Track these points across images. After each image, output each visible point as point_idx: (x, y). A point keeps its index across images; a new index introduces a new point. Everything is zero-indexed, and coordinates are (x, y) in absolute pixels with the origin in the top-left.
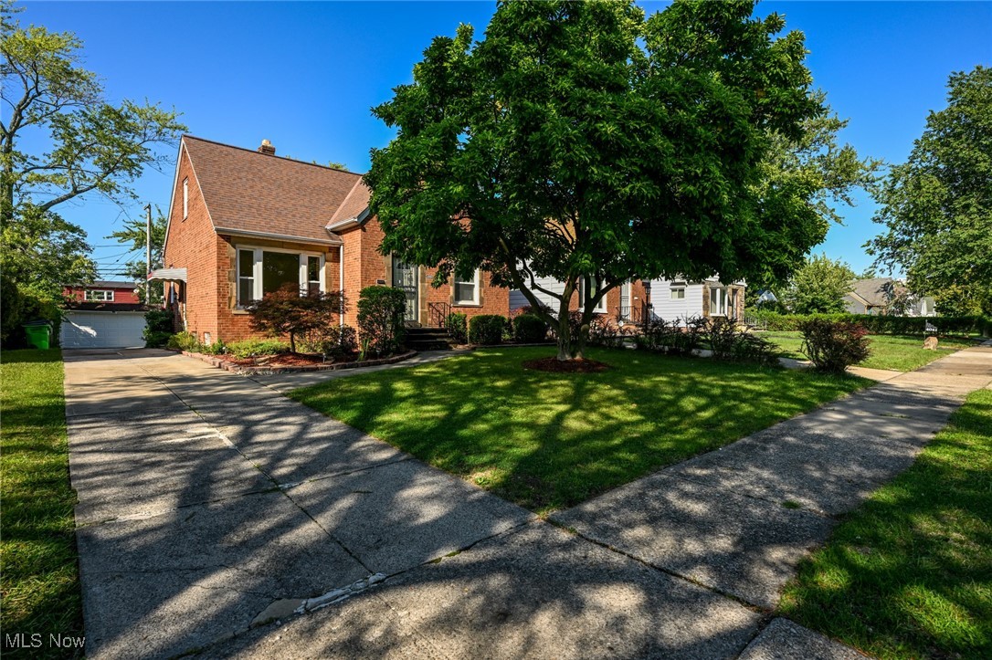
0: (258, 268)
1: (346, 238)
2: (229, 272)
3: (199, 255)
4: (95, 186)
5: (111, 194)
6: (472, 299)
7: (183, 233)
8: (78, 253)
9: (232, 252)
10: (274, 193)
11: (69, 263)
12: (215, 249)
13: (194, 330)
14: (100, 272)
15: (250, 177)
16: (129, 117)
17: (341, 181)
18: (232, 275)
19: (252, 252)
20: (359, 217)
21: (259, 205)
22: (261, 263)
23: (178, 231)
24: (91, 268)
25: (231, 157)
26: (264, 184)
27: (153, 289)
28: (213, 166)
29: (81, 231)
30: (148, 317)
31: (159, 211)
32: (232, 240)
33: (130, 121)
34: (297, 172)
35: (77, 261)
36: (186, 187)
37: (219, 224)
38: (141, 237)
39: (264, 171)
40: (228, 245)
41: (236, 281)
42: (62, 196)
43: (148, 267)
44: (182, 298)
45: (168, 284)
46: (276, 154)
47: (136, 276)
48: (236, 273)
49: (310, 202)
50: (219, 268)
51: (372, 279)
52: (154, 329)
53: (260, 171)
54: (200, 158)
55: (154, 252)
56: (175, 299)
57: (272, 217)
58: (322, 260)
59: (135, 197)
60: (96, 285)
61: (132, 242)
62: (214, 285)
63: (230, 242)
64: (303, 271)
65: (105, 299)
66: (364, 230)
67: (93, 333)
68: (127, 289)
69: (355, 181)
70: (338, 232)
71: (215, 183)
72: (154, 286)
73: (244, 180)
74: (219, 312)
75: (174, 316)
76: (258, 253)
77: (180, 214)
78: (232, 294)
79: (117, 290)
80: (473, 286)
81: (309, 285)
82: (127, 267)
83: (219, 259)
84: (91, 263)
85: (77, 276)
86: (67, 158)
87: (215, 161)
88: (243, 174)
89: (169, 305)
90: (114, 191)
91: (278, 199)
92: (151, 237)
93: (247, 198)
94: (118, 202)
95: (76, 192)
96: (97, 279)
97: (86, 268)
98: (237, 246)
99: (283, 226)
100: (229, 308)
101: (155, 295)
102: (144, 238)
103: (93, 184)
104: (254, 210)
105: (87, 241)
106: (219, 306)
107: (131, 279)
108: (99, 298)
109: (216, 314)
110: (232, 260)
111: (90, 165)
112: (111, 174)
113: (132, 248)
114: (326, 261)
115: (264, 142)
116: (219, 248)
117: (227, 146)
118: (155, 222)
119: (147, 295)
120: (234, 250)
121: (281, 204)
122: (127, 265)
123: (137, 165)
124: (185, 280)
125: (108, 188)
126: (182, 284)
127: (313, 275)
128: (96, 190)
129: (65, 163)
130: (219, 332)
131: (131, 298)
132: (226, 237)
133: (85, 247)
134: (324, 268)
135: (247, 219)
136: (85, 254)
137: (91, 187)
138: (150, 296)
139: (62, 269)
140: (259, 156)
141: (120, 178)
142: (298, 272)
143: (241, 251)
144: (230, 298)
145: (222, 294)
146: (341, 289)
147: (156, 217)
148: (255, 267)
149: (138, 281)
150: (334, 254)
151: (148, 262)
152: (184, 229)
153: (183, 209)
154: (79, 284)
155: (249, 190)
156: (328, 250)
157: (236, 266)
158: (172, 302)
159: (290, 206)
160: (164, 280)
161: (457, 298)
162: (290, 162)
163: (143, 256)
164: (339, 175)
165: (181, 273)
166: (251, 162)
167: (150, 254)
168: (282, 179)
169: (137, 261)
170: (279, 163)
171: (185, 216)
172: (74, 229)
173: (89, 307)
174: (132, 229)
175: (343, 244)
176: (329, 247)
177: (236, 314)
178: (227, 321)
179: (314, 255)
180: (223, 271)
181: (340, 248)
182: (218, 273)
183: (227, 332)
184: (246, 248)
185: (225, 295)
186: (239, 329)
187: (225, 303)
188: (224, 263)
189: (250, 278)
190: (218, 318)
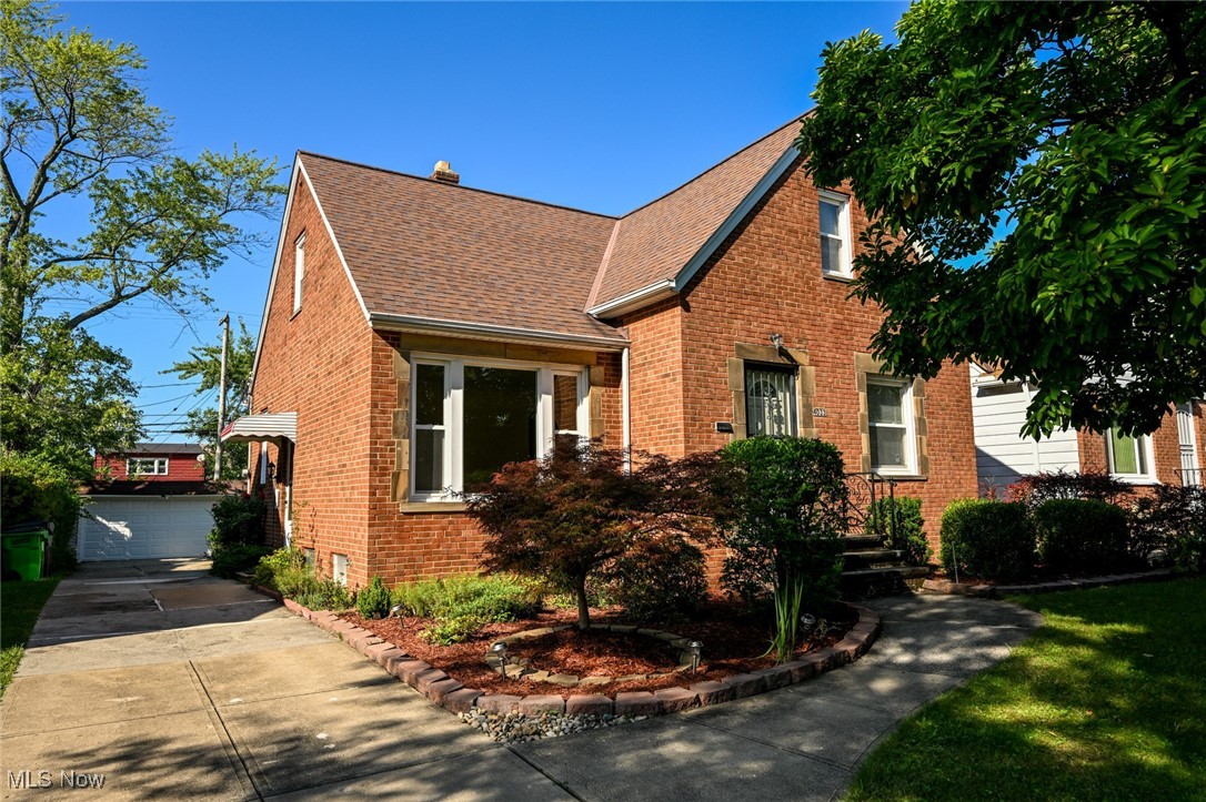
0: (454, 404)
1: (637, 331)
2: (396, 415)
3: (325, 383)
4: (149, 287)
5: (171, 298)
6: (901, 463)
7: (291, 343)
8: (115, 397)
9: (403, 369)
10: (473, 248)
11: (98, 414)
12: (367, 363)
13: (310, 544)
14: (147, 428)
15: (426, 219)
16: (205, 178)
17: (586, 227)
18: (402, 422)
19: (441, 369)
20: (678, 278)
21: (450, 270)
22: (461, 394)
23: (280, 340)
24: (133, 421)
25: (387, 187)
26: (451, 232)
27: (226, 454)
28: (356, 201)
29: (123, 360)
30: (217, 512)
31: (243, 326)
32: (404, 341)
33: (208, 184)
34: (505, 213)
35: (110, 411)
36: (300, 253)
37: (379, 306)
38: (212, 371)
39: (448, 210)
40: (395, 353)
41: (409, 437)
42: (98, 304)
43: (220, 420)
44: (284, 472)
45: (255, 444)
46: (459, 184)
47: (202, 434)
48: (409, 415)
49: (542, 263)
50: (374, 405)
51: (707, 420)
52: (227, 536)
53: (440, 210)
54: (331, 187)
55: (231, 393)
56: (269, 476)
57: (479, 292)
58: (582, 383)
59: (207, 301)
60: (139, 450)
61: (199, 378)
62: (363, 446)
63: (398, 348)
64: (545, 407)
65: (156, 473)
66: (687, 308)
67: (127, 532)
68: (187, 455)
69: (611, 228)
70: (614, 320)
71: (361, 229)
72: (229, 449)
73: (415, 224)
74: (373, 508)
75: (265, 511)
76: (455, 370)
77: (287, 305)
78: (400, 466)
79: (175, 457)
80: (902, 431)
81: (557, 438)
82: (190, 420)
83: (376, 386)
84: (132, 413)
85: (111, 437)
86: (110, 245)
87: (357, 194)
88: (411, 216)
89: (257, 486)
90: (175, 293)
91: (483, 259)
92: (227, 370)
93: (425, 257)
94: (182, 311)
95: (119, 297)
96: (143, 441)
97: (126, 421)
98: (414, 354)
99: (503, 309)
100: (394, 498)
101: (229, 465)
102: (217, 371)
103: (145, 284)
104: (441, 280)
105: (129, 375)
106: (373, 494)
107: (194, 439)
108: (146, 470)
109: (365, 513)
110: (402, 387)
111: (143, 254)
112: (174, 267)
113: (200, 388)
114: (591, 383)
115: (439, 166)
116: (376, 361)
117: (377, 170)
118: (235, 346)
119: (217, 467)
120: (406, 365)
121: (490, 267)
122: (191, 416)
123: (214, 252)
124: (293, 437)
125: (168, 288)
126: (285, 445)
127: (564, 416)
128: (150, 293)
129: (106, 251)
130: (372, 557)
131: (192, 472)
132: (391, 335)
133: (126, 386)
134: (586, 401)
135: (432, 296)
136: (127, 398)
137: (143, 290)
138: (221, 469)
139: (88, 425)
140: (434, 186)
141: (187, 273)
142: (535, 412)
143: (418, 365)
144: (396, 476)
145: (378, 468)
146: (626, 444)
147: (237, 335)
148: (447, 402)
149: (205, 442)
150: (609, 366)
151: (220, 410)
152: (294, 334)
153: (293, 294)
154: (113, 450)
155: (427, 243)
156: (594, 360)
157: (408, 401)
158: (263, 481)
159: (508, 271)
160: (253, 438)
161: (875, 460)
162: (490, 197)
163: (214, 400)
164: (579, 219)
165: (283, 423)
166: (423, 196)
167: (225, 398)
168: (483, 224)
169: (204, 409)
170: (472, 198)
171: (297, 306)
172: (111, 357)
173: (125, 488)
174: (202, 358)
175: (628, 345)
176: (599, 353)
177: (405, 514)
178: (389, 530)
179: (567, 371)
180: (383, 412)
181: (621, 354)
182: (372, 418)
183: (388, 556)
184: (432, 359)
185: (386, 469)
186: (413, 548)
187: (386, 487)
188: (385, 394)
189: (436, 427)
190: (370, 525)
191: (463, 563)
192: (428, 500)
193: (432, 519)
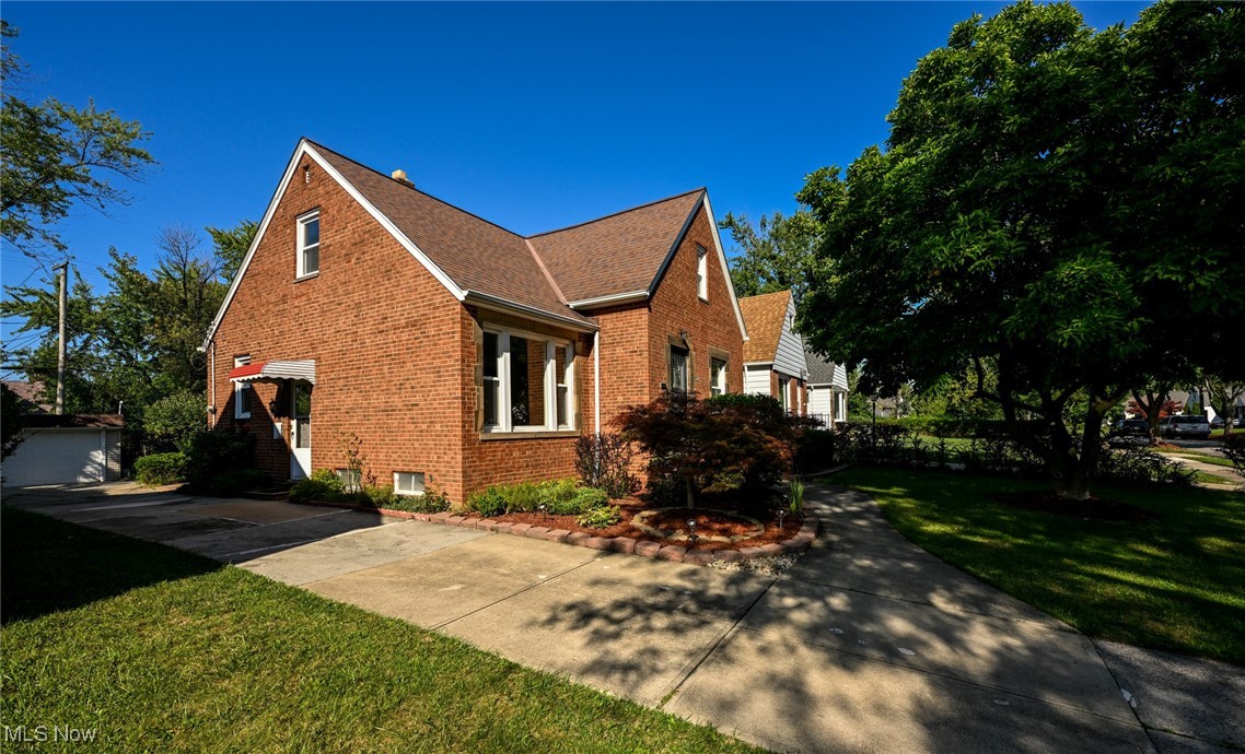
0: (504, 363)
2: (476, 368)
9: (477, 333)
13: (348, 465)
18: (479, 373)
19: (496, 336)
20: (649, 289)
22: (509, 354)
32: (480, 314)
40: (474, 322)
41: (481, 385)
48: (480, 369)
50: (464, 360)
51: (657, 381)
58: (569, 352)
62: (450, 391)
63: (475, 318)
64: (550, 368)
66: (651, 310)
74: (464, 437)
76: (505, 337)
78: (479, 406)
81: (556, 388)
83: (464, 346)
98: (485, 324)
99: (525, 296)
100: (476, 430)
106: (464, 427)
109: (459, 441)
110: (478, 347)
114: (575, 354)
116: (463, 326)
120: (479, 331)
124: (313, 380)
127: (561, 375)
130: (464, 472)
132: (474, 309)
134: (572, 365)
143: (485, 332)
144: (477, 413)
145: (467, 406)
148: (501, 361)
150: (587, 342)
156: (576, 337)
157: (479, 359)
175: (598, 330)
176: (580, 333)
177: (483, 441)
178: (473, 453)
179: (562, 343)
180: (468, 366)
181: (593, 335)
182: (462, 370)
183: (473, 471)
184: (492, 328)
185: (470, 408)
186: (488, 465)
187: (471, 422)
188: (469, 352)
189: (495, 379)
190: (463, 450)
191: (514, 475)
192: (493, 431)
193: (497, 444)
